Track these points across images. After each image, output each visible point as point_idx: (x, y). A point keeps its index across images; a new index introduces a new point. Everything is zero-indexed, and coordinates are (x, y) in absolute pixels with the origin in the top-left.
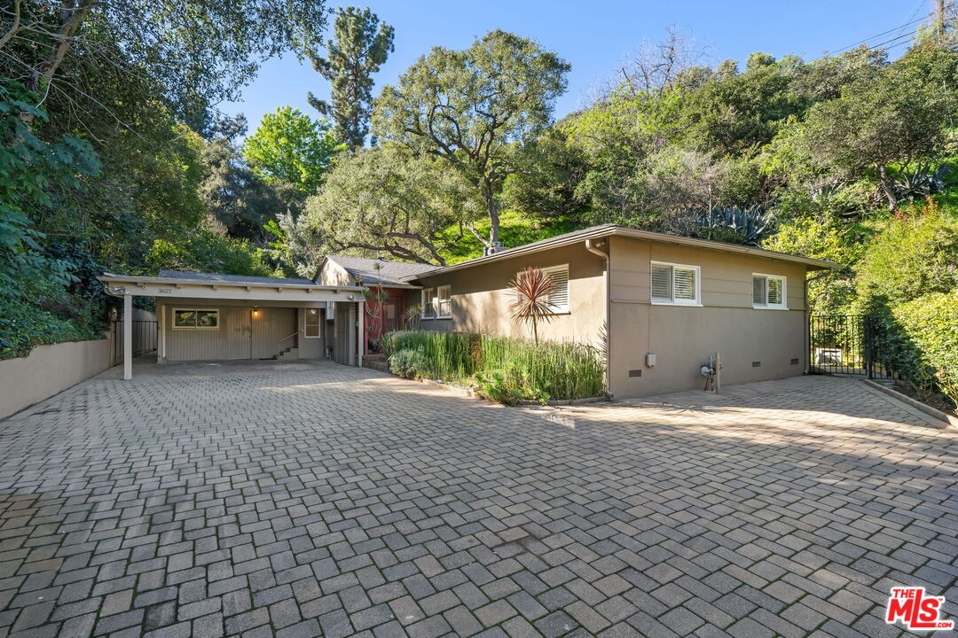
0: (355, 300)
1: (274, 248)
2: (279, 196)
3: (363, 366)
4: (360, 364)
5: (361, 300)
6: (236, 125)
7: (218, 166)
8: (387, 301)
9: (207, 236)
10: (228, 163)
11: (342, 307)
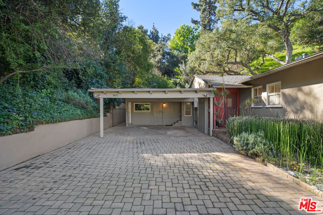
0: (208, 96)
1: (178, 78)
2: (180, 59)
3: (213, 136)
4: (211, 134)
5: (212, 96)
6: (167, 38)
7: (159, 51)
8: (228, 97)
9: (154, 76)
10: (163, 50)
11: (201, 101)
